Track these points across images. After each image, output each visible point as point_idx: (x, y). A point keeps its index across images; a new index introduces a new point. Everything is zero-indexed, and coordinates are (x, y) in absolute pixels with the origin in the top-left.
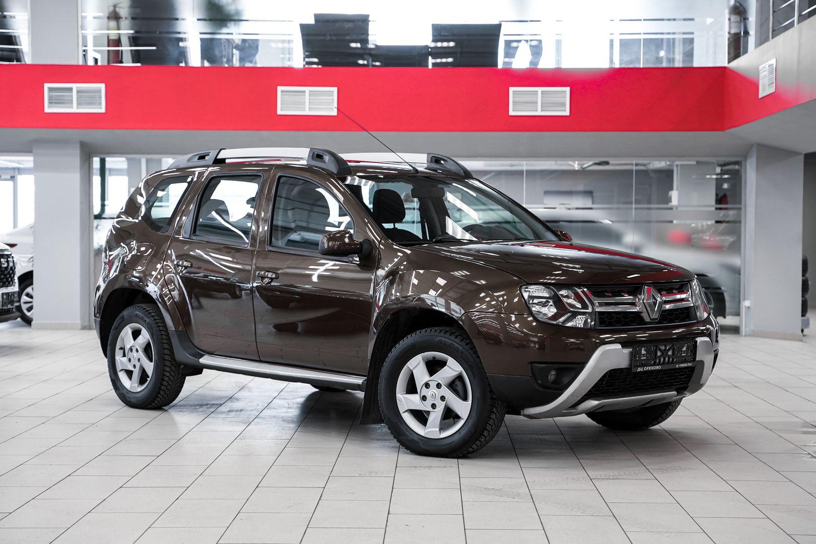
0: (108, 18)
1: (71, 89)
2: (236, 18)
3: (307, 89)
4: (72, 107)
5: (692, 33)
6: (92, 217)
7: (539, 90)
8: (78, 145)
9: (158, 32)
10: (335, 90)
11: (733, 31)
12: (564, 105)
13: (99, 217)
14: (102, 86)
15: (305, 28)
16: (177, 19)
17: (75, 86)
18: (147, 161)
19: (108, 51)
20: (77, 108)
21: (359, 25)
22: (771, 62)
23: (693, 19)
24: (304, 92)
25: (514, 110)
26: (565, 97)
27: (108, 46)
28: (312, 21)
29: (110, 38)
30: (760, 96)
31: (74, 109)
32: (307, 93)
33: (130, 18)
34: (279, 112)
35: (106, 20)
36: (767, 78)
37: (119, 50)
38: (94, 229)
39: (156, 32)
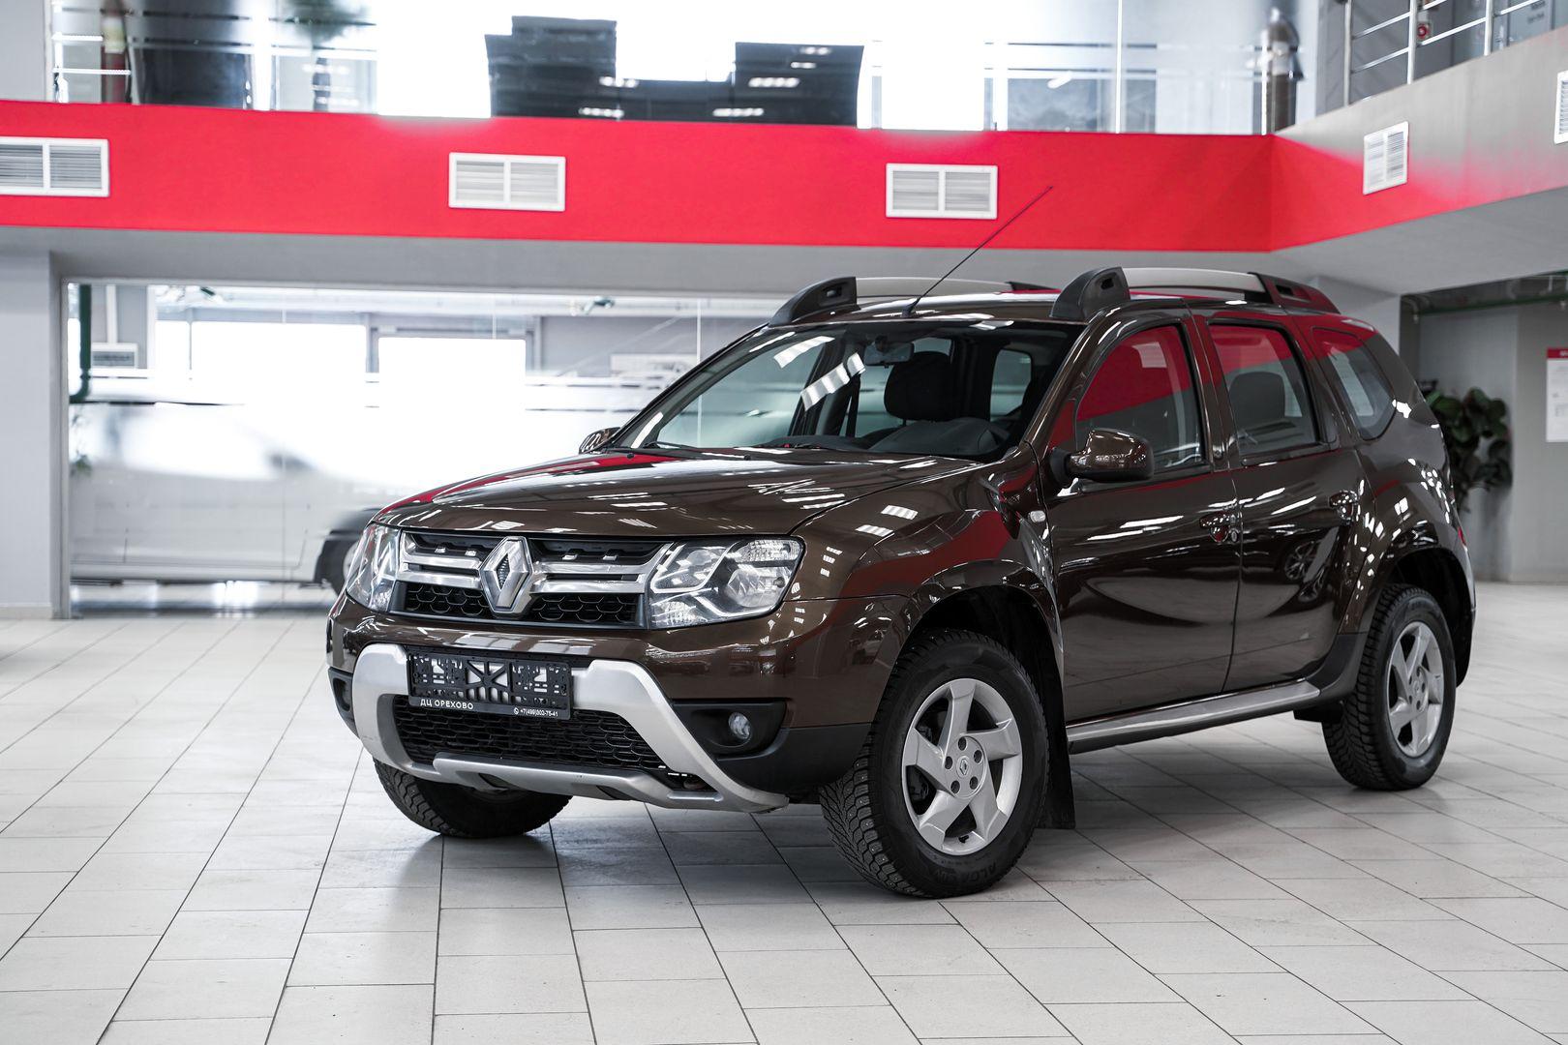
0: (103, 11)
1: (38, 150)
2: (355, 20)
3: (508, 160)
4: (42, 185)
5: (1154, 72)
6: (67, 400)
7: (942, 169)
8: (47, 259)
9: (196, 42)
10: (560, 162)
11: (1276, 72)
12: (985, 199)
13: (79, 399)
14: (102, 145)
15: (495, 44)
16: (236, 18)
17: (47, 144)
18: (119, 289)
19: (104, 77)
20: (52, 187)
21: (597, 40)
22: (1395, 129)
23: (1154, 46)
24: (502, 165)
25: (894, 208)
26: (988, 185)
27: (103, 67)
28: (506, 30)
29: (107, 50)
30: (1368, 189)
31: (46, 189)
32: (507, 168)
33: (140, 13)
34: (454, 202)
35: (98, 15)
36: (1385, 158)
37: (124, 76)
38: (70, 423)
39: (192, 42)
